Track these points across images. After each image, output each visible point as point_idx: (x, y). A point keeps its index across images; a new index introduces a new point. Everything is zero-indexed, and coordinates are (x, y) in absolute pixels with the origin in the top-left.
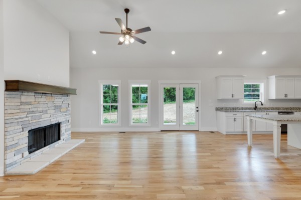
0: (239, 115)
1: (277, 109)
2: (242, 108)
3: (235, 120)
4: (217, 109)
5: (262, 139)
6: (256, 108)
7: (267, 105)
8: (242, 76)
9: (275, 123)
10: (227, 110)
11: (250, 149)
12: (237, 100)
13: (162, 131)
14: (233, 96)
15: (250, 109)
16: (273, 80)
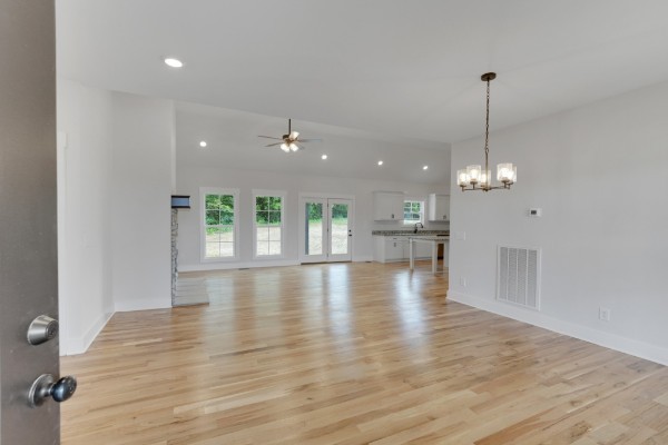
0: (399, 238)
1: (436, 232)
2: (403, 232)
3: (395, 245)
4: (374, 233)
5: (422, 263)
6: (415, 232)
7: (427, 228)
8: (402, 193)
9: (433, 243)
10: (386, 233)
11: (412, 271)
12: (396, 222)
13: (303, 264)
14: (393, 216)
15: (410, 232)
16: (433, 198)
